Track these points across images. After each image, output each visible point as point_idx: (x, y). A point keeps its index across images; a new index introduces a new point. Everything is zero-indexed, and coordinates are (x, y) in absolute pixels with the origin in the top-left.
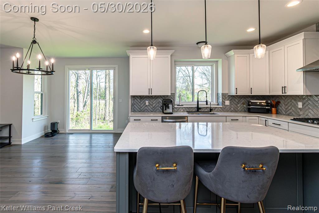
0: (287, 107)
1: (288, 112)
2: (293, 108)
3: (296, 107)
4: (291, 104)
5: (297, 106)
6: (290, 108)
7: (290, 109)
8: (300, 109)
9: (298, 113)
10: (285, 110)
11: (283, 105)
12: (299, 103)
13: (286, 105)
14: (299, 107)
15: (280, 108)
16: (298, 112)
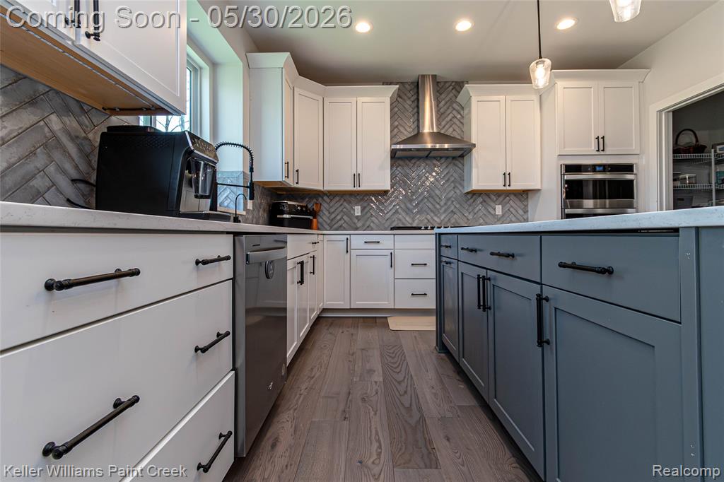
0: (333, 216)
1: (336, 226)
2: (345, 217)
3: (351, 216)
4: (342, 211)
5: (352, 212)
6: (339, 218)
7: (340, 220)
8: (357, 217)
9: (353, 225)
10: (329, 222)
11: (327, 213)
12: (356, 207)
13: (333, 213)
14: (356, 214)
15: (320, 220)
16: (354, 223)
